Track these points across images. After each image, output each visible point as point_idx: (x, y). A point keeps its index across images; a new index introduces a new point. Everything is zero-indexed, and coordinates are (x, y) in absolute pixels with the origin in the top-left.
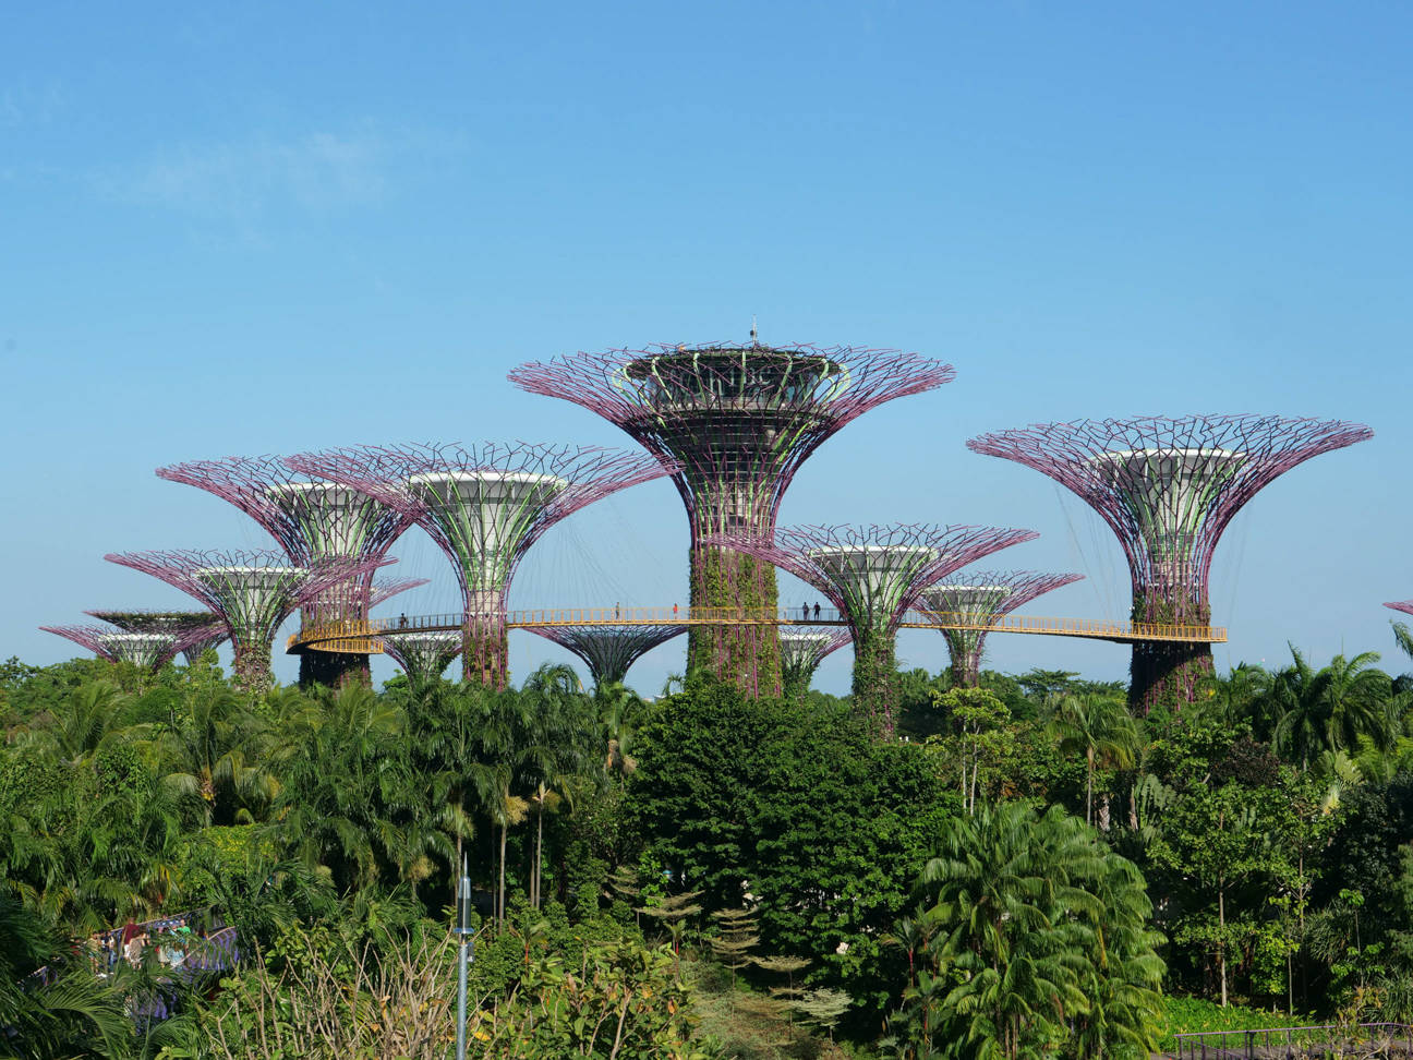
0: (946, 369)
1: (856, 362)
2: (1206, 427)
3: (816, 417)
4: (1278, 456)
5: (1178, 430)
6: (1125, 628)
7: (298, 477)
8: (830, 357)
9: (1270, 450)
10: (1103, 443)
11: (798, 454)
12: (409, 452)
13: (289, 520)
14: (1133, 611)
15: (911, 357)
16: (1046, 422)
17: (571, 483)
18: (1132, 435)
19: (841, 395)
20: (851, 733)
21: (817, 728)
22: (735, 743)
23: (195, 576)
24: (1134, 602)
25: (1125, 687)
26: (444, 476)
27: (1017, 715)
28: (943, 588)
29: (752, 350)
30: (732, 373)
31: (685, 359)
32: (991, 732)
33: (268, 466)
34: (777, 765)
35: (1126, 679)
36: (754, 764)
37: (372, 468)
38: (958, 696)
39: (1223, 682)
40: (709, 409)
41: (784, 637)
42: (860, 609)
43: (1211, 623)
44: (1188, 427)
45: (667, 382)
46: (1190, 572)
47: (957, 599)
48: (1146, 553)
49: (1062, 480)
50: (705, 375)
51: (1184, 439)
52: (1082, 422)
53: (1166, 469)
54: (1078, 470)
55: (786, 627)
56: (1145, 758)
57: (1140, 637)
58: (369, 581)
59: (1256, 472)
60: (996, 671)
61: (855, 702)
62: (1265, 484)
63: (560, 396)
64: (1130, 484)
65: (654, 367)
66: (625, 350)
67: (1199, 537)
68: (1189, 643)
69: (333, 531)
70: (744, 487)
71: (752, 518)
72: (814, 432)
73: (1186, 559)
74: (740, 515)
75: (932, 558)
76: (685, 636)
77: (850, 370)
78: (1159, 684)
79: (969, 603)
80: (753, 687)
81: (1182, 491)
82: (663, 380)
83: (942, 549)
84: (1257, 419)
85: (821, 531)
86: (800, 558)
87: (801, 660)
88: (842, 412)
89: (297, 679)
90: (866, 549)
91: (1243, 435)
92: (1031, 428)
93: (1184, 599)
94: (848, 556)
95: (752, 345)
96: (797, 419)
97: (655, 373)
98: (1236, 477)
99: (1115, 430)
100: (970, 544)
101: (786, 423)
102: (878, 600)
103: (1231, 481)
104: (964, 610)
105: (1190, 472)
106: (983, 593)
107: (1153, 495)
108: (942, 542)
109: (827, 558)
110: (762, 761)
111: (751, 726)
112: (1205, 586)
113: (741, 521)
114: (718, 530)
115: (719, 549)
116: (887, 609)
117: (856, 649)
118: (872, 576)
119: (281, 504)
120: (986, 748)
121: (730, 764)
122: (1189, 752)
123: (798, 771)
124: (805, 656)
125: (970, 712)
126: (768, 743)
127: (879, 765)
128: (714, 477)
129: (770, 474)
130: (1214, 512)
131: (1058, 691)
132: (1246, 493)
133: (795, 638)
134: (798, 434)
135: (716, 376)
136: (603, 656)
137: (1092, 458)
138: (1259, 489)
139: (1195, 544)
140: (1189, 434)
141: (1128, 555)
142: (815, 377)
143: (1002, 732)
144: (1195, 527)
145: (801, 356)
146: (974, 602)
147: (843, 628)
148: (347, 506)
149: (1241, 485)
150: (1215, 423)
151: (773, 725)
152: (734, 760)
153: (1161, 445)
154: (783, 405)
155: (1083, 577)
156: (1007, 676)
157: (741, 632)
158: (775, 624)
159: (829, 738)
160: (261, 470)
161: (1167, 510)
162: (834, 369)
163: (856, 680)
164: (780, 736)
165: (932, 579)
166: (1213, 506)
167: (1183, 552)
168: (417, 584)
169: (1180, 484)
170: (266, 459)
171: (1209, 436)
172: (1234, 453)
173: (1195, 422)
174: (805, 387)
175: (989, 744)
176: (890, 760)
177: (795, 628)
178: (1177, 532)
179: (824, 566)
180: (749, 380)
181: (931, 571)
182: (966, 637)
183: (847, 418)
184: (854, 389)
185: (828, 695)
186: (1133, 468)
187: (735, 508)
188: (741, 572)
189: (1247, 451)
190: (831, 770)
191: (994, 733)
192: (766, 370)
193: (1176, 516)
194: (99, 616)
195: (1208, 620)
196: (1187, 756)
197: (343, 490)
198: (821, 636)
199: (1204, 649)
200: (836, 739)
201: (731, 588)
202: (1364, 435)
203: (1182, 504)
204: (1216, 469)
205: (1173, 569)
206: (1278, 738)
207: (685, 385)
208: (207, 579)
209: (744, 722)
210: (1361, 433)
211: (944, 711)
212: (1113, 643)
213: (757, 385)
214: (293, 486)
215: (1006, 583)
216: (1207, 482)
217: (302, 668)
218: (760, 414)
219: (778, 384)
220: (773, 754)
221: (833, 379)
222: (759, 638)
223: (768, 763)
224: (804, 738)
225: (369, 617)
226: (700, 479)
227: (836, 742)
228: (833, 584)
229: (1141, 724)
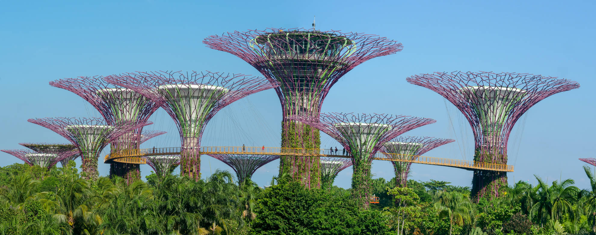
0: (399, 45)
1: (360, 40)
2: (510, 78)
3: (340, 64)
4: (540, 93)
5: (498, 79)
6: (470, 163)
7: (110, 85)
8: (348, 37)
9: (537, 90)
10: (466, 82)
11: (332, 80)
12: (159, 75)
13: (106, 105)
14: (475, 157)
15: (384, 39)
16: (442, 72)
17: (230, 90)
18: (478, 79)
19: (352, 55)
20: (350, 205)
21: (335, 203)
22: (299, 208)
23: (66, 129)
24: (475, 153)
25: (470, 189)
26: (174, 86)
27: (423, 200)
28: (393, 143)
29: (313, 32)
30: (303, 42)
31: (283, 36)
32: (411, 207)
33: (97, 81)
34: (317, 218)
35: (470, 186)
36: (307, 218)
37: (142, 82)
38: (398, 191)
39: (511, 189)
40: (293, 59)
41: (322, 162)
42: (356, 150)
43: (507, 163)
44: (503, 77)
45: (274, 46)
46: (500, 141)
47: (399, 148)
48: (481, 131)
49: (447, 98)
50: (291, 43)
51: (501, 83)
52: (457, 73)
53: (492, 95)
54: (454, 94)
55: (324, 158)
56: (475, 220)
57: (477, 168)
58: (140, 132)
59: (530, 99)
60: (415, 180)
61: (353, 192)
62: (533, 105)
63: (226, 51)
64: (476, 101)
65: (268, 39)
66: (256, 31)
67: (504, 126)
68: (498, 172)
69: (125, 110)
70: (307, 94)
71: (310, 108)
72: (339, 71)
73: (498, 135)
74: (305, 107)
75: (389, 130)
76: (279, 160)
77: (356, 44)
78: (484, 188)
79: (405, 150)
80: (308, 184)
81: (499, 105)
82: (273, 45)
83: (394, 126)
84: (532, 76)
85: (340, 115)
86: (331, 127)
87: (330, 172)
88: (352, 62)
89: (109, 174)
90: (360, 124)
91: (526, 82)
92: (435, 74)
93: (497, 152)
94: (352, 127)
95: (313, 30)
96: (332, 65)
97: (269, 41)
98: (522, 100)
99: (471, 77)
100: (406, 124)
101: (327, 66)
102: (364, 147)
103: (519, 102)
104: (402, 153)
105: (502, 97)
106: (411, 146)
107: (486, 106)
108: (394, 122)
109: (343, 128)
110: (311, 216)
111: (306, 201)
112: (506, 147)
113: (305, 110)
114: (295, 113)
115: (295, 122)
116: (368, 151)
117: (354, 168)
118: (362, 136)
119: (103, 98)
120: (408, 214)
121: (297, 217)
122: (494, 218)
123: (326, 221)
124: (331, 171)
125: (403, 198)
126: (314, 208)
127: (362, 220)
128: (294, 90)
129: (319, 89)
130: (511, 115)
131: (442, 190)
132: (525, 108)
133: (327, 162)
134: (332, 72)
135: (296, 44)
136: (242, 168)
137: (461, 89)
138: (531, 106)
139: (503, 129)
140: (503, 80)
141: (474, 132)
142: (341, 46)
143: (416, 207)
144: (503, 121)
145: (335, 36)
146: (406, 150)
147: (349, 159)
148: (131, 99)
149: (524, 104)
150: (514, 76)
151: (316, 201)
152: (298, 215)
153: (491, 85)
154: (326, 58)
155: (454, 141)
156: (420, 182)
157: (304, 159)
158: (319, 156)
159: (341, 207)
160: (94, 82)
161: (492, 114)
162: (349, 43)
163: (353, 182)
164: (319, 206)
165: (389, 139)
166: (511, 113)
167: (498, 132)
168: (161, 133)
169: (498, 102)
170: (96, 78)
171: (511, 82)
172: (521, 90)
173: (506, 75)
174: (336, 50)
175: (410, 212)
176: (366, 218)
177: (327, 158)
178: (495, 123)
179: (341, 131)
180: (311, 46)
181: (388, 135)
182: (402, 165)
183: (354, 65)
184: (358, 52)
185: (341, 188)
186: (478, 94)
187: (303, 103)
188: (305, 132)
189: (527, 89)
190: (340, 221)
191: (412, 207)
192: (319, 42)
193: (496, 116)
194: (25, 146)
195: (506, 162)
196: (493, 220)
197: (130, 91)
198: (339, 162)
199: (503, 174)
200: (343, 207)
201: (300, 140)
202: (576, 86)
203: (498, 111)
204: (513, 96)
205: (493, 139)
206: (532, 213)
207: (282, 47)
208: (71, 130)
209: (303, 199)
210: (575, 85)
211: (391, 197)
212: (466, 170)
213: (314, 48)
214: (108, 90)
215: (421, 142)
216: (509, 102)
217: (111, 169)
218: (315, 62)
219: (324, 48)
220: (316, 213)
221: (348, 47)
222: (311, 162)
223: (314, 217)
224: (330, 207)
225: (140, 148)
226: (288, 90)
227: (344, 209)
228: (345, 140)
229: (475, 205)
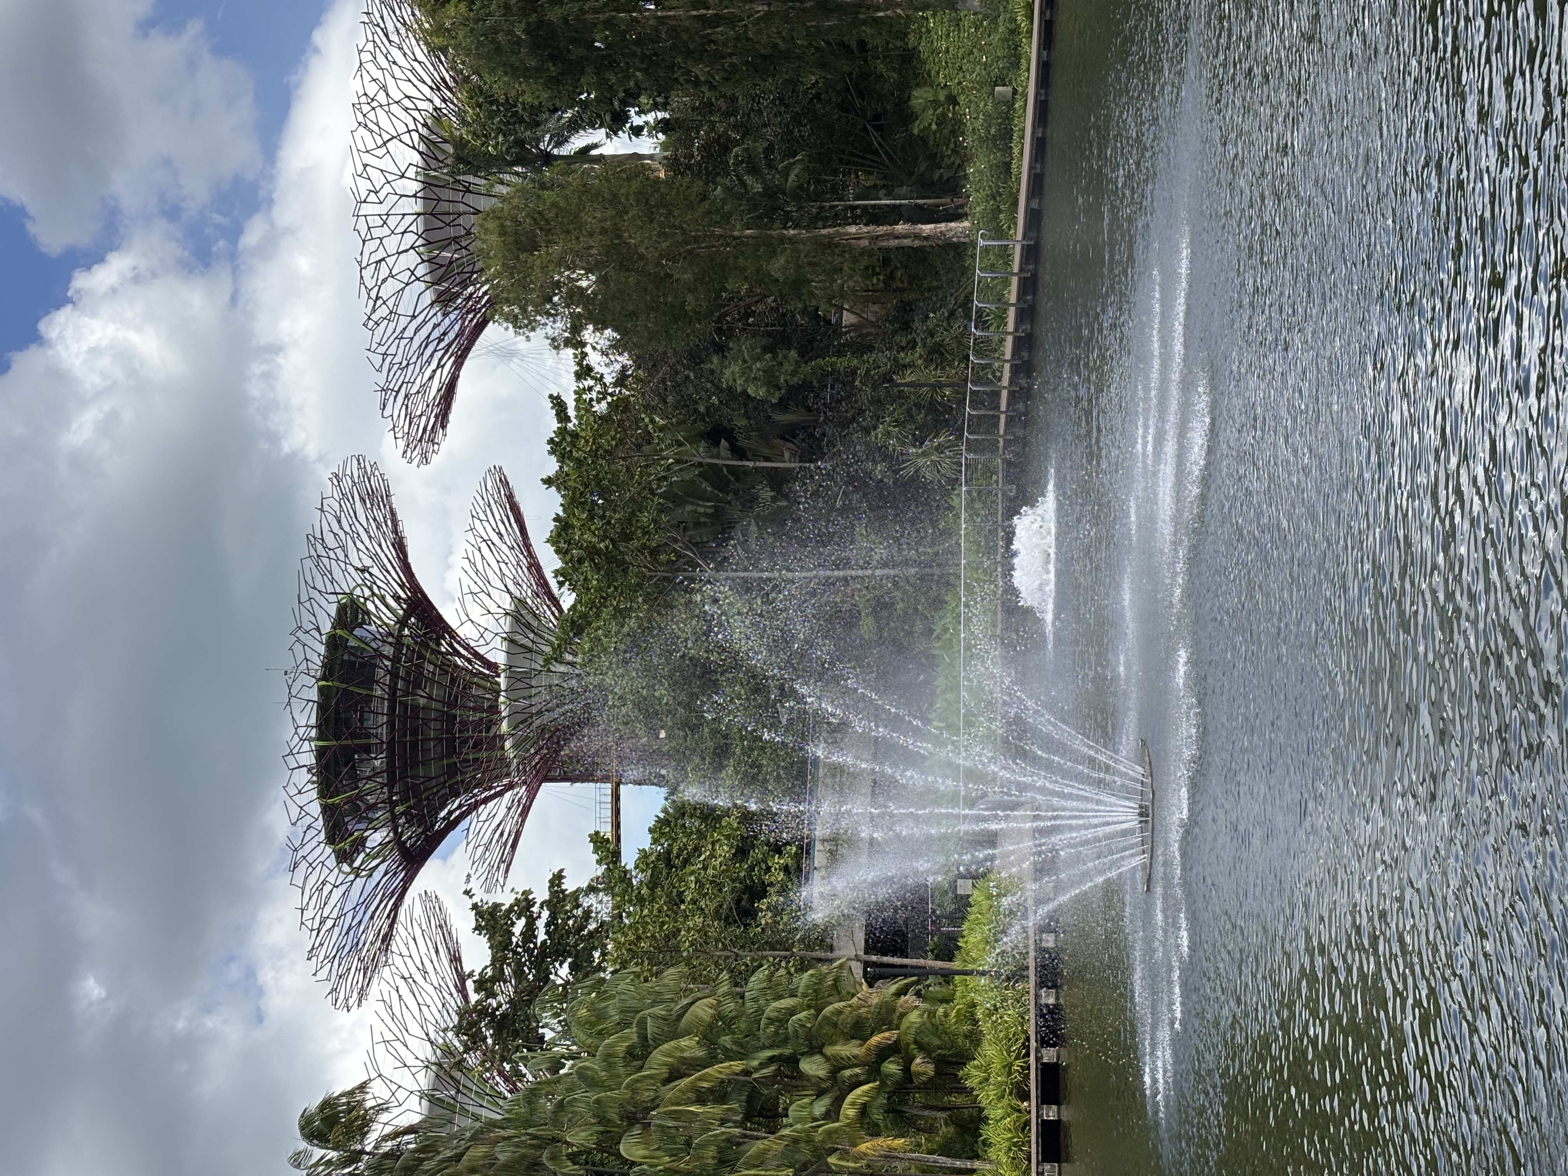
99: (383, 311)
